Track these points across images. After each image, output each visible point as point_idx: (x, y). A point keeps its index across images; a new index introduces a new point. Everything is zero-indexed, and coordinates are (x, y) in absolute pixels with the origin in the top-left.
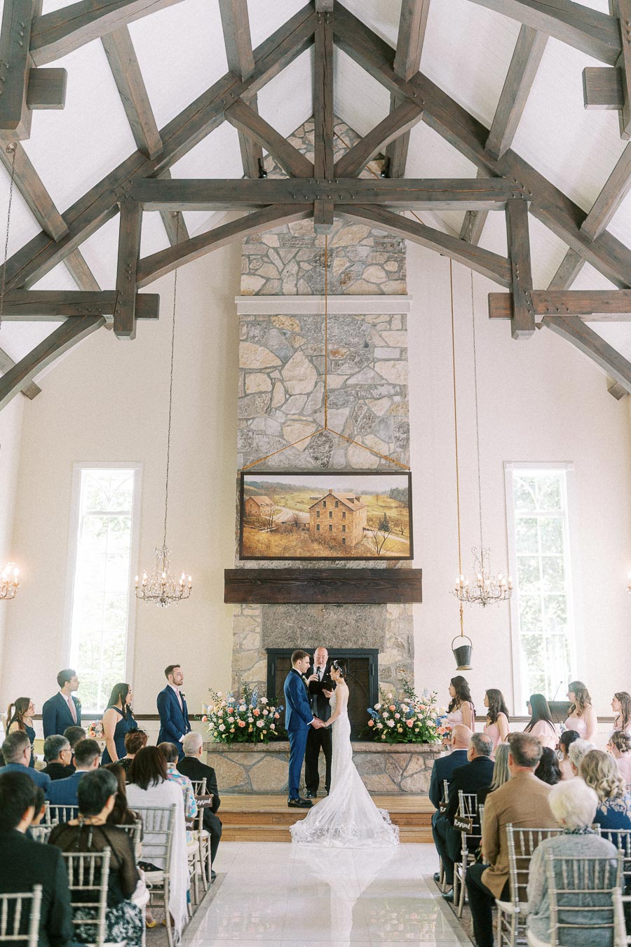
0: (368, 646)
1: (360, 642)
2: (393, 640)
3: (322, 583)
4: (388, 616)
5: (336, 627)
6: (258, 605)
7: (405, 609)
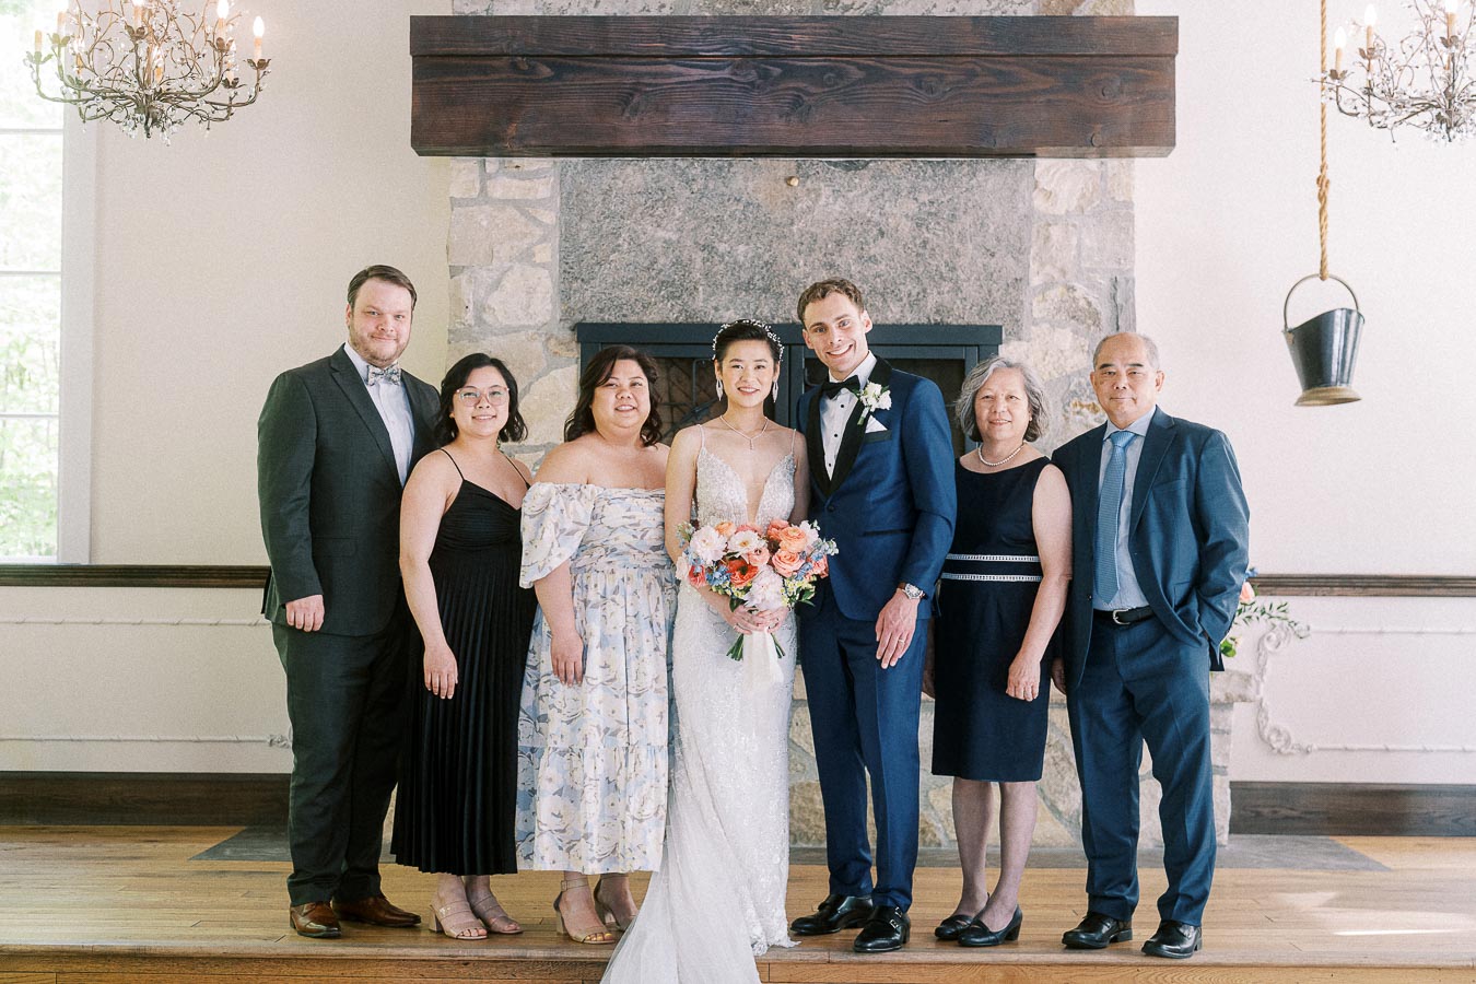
0: (964, 314)
1: (932, 301)
2: (1056, 293)
3: (789, 72)
4: (1039, 203)
5: (838, 243)
6: (545, 163)
7: (1103, 177)
